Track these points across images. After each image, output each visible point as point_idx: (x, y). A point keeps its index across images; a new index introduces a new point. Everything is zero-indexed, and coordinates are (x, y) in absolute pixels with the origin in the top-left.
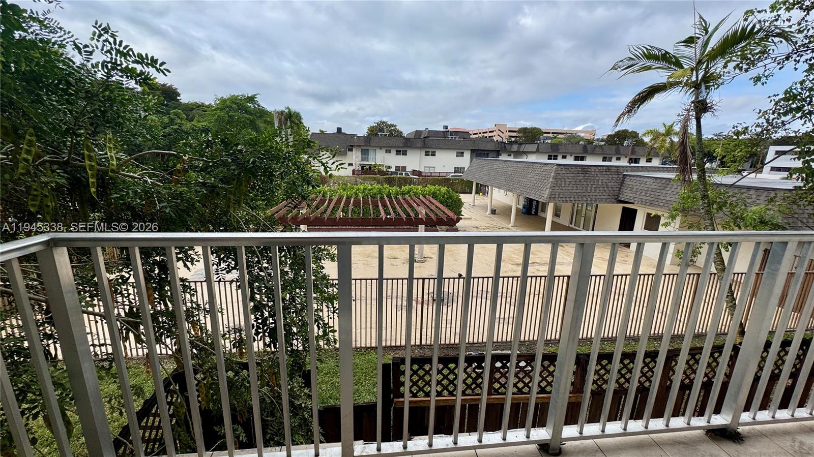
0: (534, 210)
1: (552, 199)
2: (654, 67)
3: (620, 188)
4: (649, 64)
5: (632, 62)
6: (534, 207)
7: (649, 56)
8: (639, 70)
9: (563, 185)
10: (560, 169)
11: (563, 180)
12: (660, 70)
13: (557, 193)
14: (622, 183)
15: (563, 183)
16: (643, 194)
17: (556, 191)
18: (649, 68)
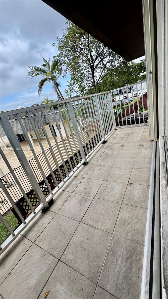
0: (23, 139)
1: (28, 131)
2: (39, 74)
3: (45, 120)
4: (38, 73)
5: (33, 73)
6: (22, 138)
7: (37, 70)
8: (36, 75)
9: (29, 125)
10: (24, 120)
11: (27, 123)
12: (41, 75)
13: (28, 128)
14: (45, 118)
15: (28, 124)
16: (52, 119)
17: (27, 128)
18: (38, 74)
